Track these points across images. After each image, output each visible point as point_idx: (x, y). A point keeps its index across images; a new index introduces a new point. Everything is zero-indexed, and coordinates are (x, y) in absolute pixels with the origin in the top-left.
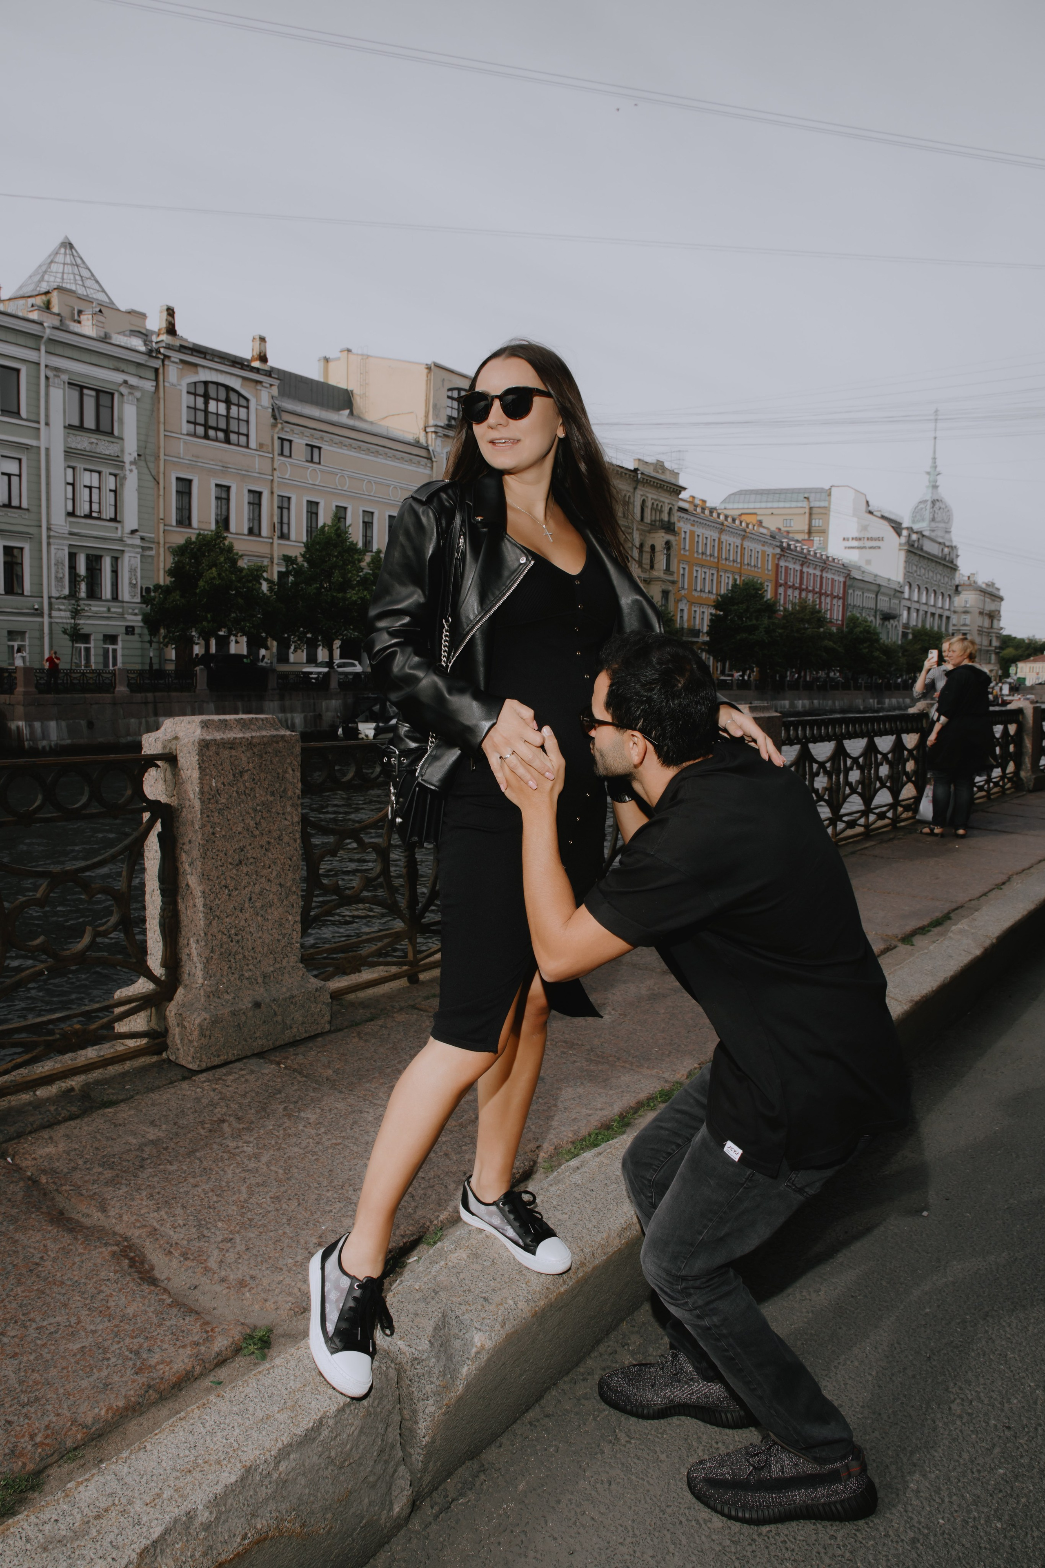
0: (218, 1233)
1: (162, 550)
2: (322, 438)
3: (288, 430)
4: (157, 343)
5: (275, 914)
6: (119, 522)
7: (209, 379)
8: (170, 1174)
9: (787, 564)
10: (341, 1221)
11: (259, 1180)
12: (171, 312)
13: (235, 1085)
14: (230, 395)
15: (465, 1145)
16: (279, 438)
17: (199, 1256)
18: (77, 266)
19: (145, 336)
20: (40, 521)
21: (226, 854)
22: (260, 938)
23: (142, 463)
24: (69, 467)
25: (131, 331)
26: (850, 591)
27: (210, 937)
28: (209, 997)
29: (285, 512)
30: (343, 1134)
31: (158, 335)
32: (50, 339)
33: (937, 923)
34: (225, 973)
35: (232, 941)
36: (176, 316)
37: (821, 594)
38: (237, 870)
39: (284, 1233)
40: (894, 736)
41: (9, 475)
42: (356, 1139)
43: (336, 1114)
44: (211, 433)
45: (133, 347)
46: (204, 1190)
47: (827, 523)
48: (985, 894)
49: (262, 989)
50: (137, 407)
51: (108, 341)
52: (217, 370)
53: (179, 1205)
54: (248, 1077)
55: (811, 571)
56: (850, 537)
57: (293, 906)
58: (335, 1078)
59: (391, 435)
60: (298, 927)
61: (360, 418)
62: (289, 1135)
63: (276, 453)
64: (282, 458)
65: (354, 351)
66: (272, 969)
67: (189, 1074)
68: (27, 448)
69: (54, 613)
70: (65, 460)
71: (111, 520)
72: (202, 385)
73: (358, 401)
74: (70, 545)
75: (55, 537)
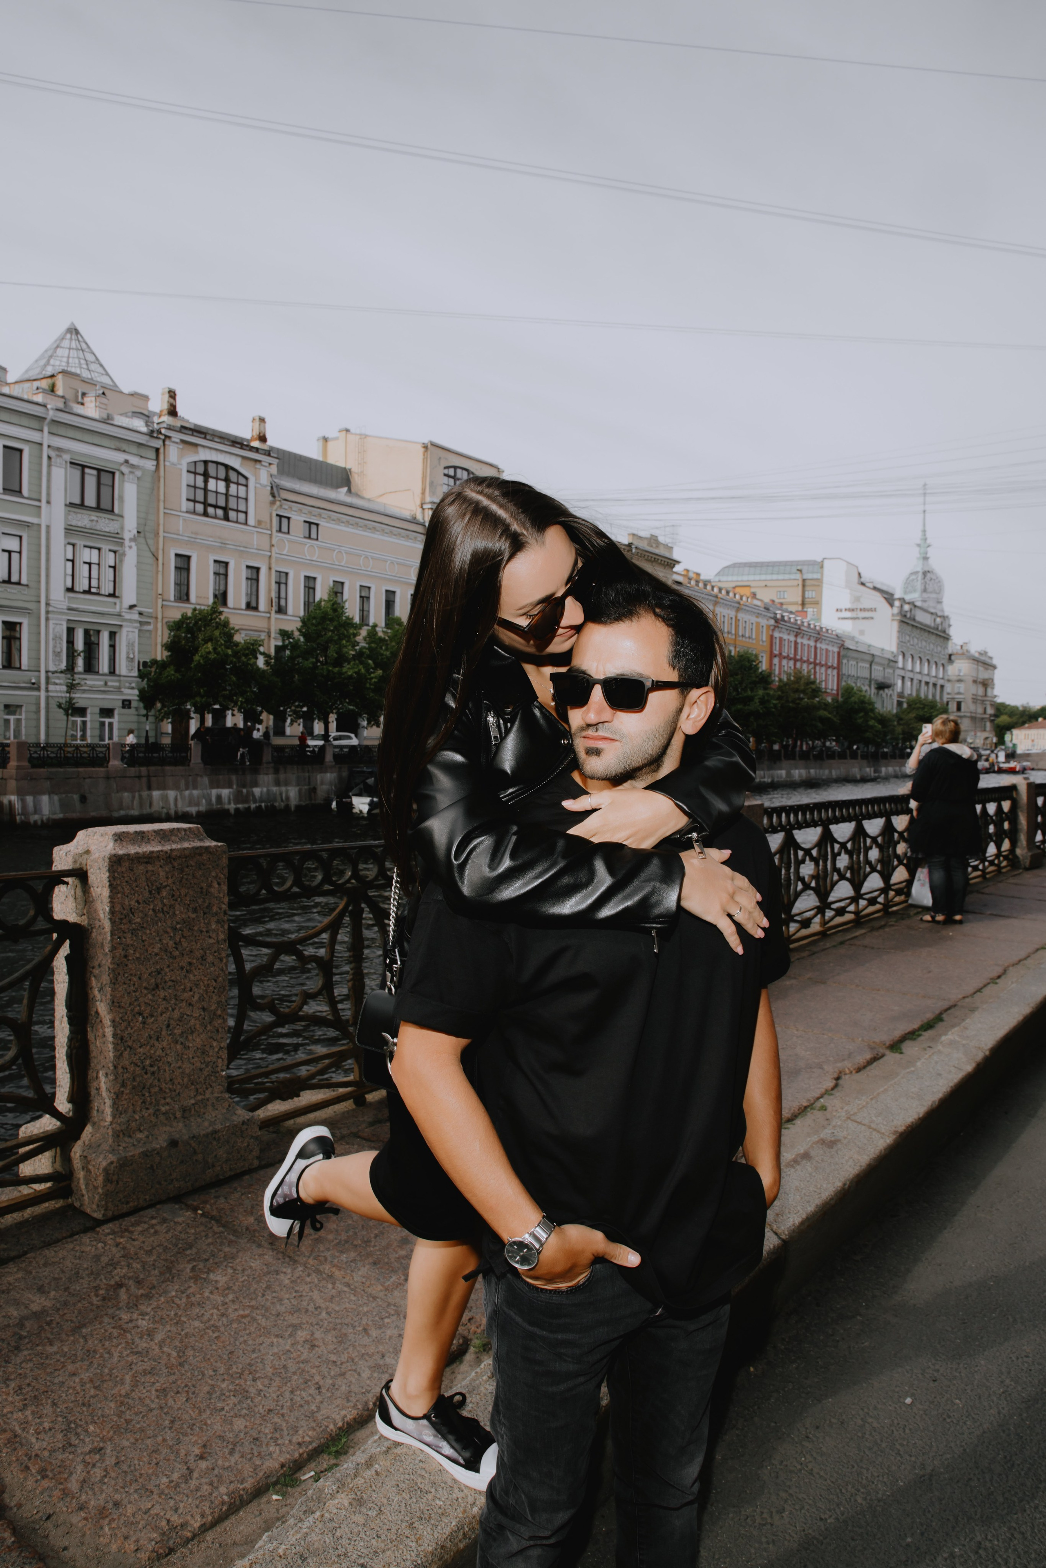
0: (87, 1440)
1: (159, 625)
2: (320, 515)
3: (286, 507)
4: (158, 424)
5: (197, 1041)
6: (118, 597)
7: (208, 458)
8: (47, 1358)
9: (781, 635)
10: (231, 1424)
11: (147, 1366)
12: (172, 394)
13: (141, 1238)
14: (229, 474)
15: (388, 1317)
16: (277, 515)
17: (60, 1473)
18: (83, 350)
19: (147, 417)
20: (39, 596)
21: (140, 978)
22: (179, 1068)
23: (142, 540)
24: (69, 544)
25: (133, 412)
26: (845, 661)
27: (120, 1070)
28: (118, 1136)
29: (283, 587)
30: (253, 1303)
31: (160, 416)
32: (53, 421)
33: (928, 1026)
34: (138, 1109)
35: (146, 1073)
36: (177, 398)
37: (815, 664)
38: (153, 995)
39: (164, 1440)
40: (884, 819)
41: (10, 552)
42: (267, 1310)
43: (248, 1276)
44: (211, 510)
45: (135, 428)
46: (82, 1379)
47: (820, 594)
48: (979, 990)
49: (181, 1125)
50: (138, 486)
51: (110, 422)
52: (216, 450)
53: (49, 1401)
54: (158, 1228)
55: (805, 642)
56: (843, 607)
57: (218, 1031)
58: (256, 1227)
59: (388, 512)
60: (224, 1054)
61: (357, 495)
62: (192, 1304)
63: (274, 530)
64: (280, 535)
65: (352, 430)
66: (193, 1101)
67: (92, 1225)
68: (28, 525)
69: (51, 687)
70: (66, 537)
71: (110, 595)
72: (202, 464)
73: (356, 479)
74: (69, 620)
75: (53, 612)
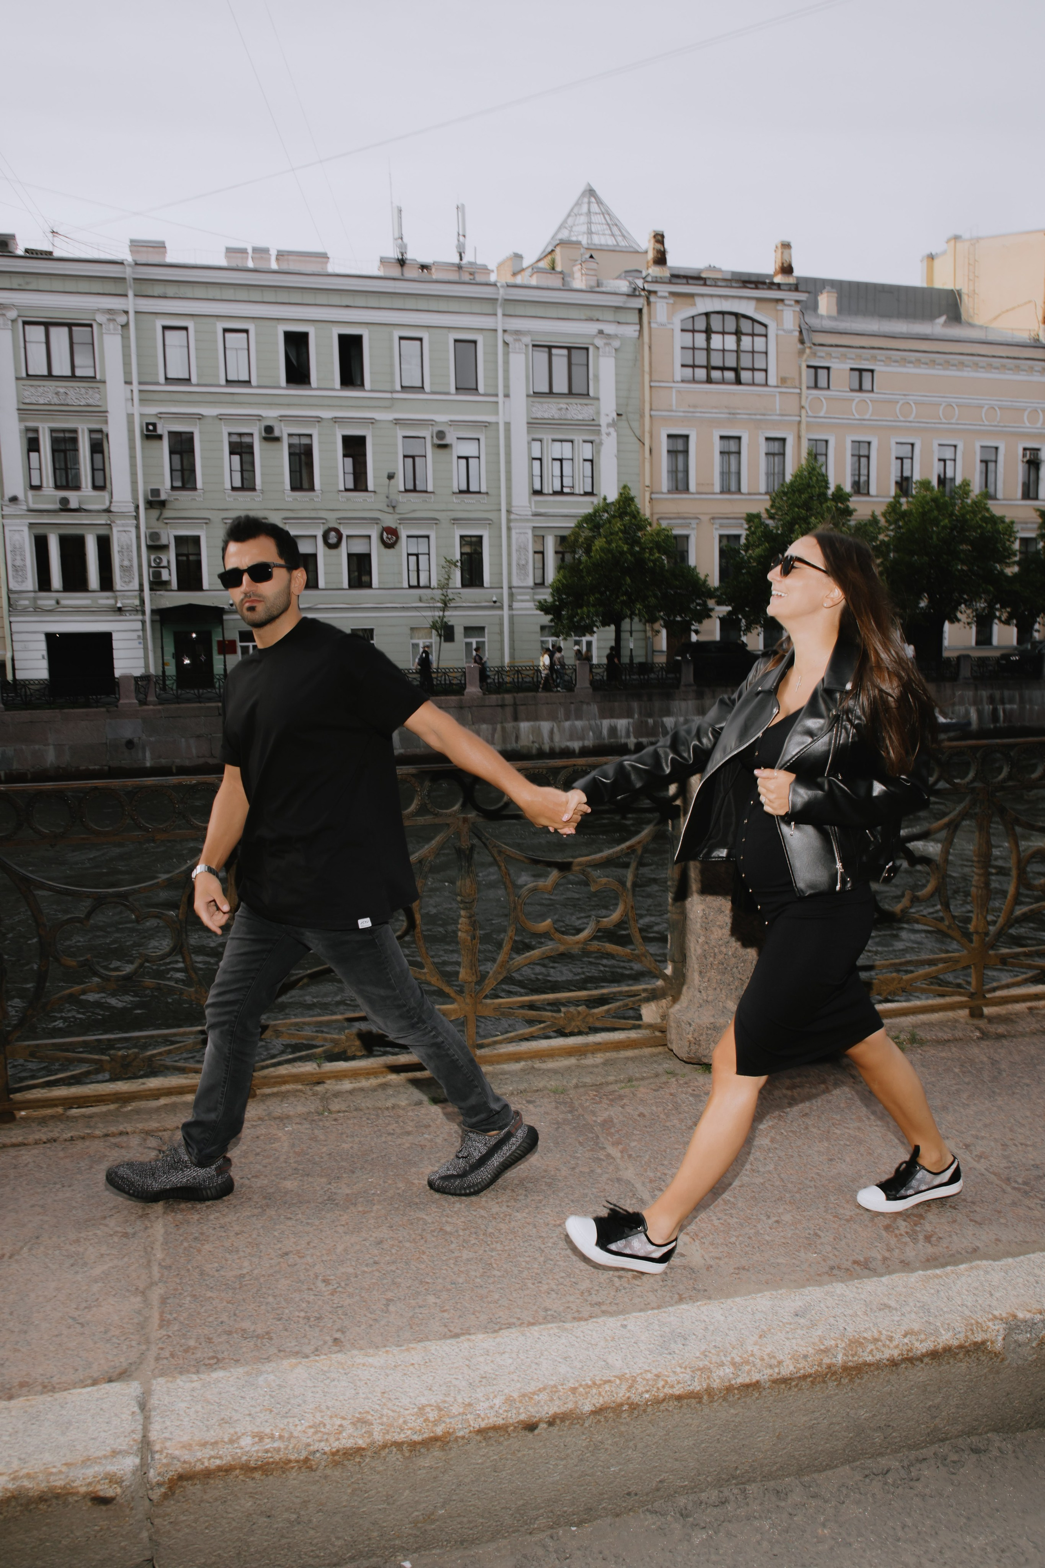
2: (874, 358)
3: (822, 354)
4: (646, 279)
6: (595, 495)
7: (710, 309)
12: (659, 238)
14: (741, 324)
16: (809, 367)
18: (602, 214)
20: (500, 504)
23: (623, 424)
24: (534, 440)
25: (626, 272)
31: (645, 269)
32: (506, 300)
36: (666, 241)
41: (467, 458)
45: (615, 290)
50: (616, 359)
51: (600, 289)
52: (722, 296)
61: (967, 324)
63: (804, 387)
64: (815, 392)
65: (963, 236)
68: (486, 425)
69: (516, 605)
70: (528, 432)
71: (586, 494)
72: (704, 317)
73: (968, 303)
74: (536, 527)
75: (516, 520)
